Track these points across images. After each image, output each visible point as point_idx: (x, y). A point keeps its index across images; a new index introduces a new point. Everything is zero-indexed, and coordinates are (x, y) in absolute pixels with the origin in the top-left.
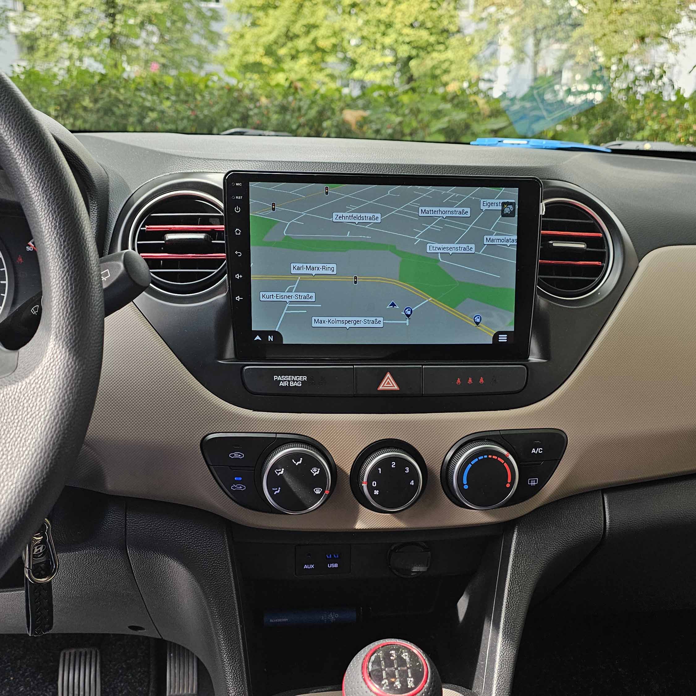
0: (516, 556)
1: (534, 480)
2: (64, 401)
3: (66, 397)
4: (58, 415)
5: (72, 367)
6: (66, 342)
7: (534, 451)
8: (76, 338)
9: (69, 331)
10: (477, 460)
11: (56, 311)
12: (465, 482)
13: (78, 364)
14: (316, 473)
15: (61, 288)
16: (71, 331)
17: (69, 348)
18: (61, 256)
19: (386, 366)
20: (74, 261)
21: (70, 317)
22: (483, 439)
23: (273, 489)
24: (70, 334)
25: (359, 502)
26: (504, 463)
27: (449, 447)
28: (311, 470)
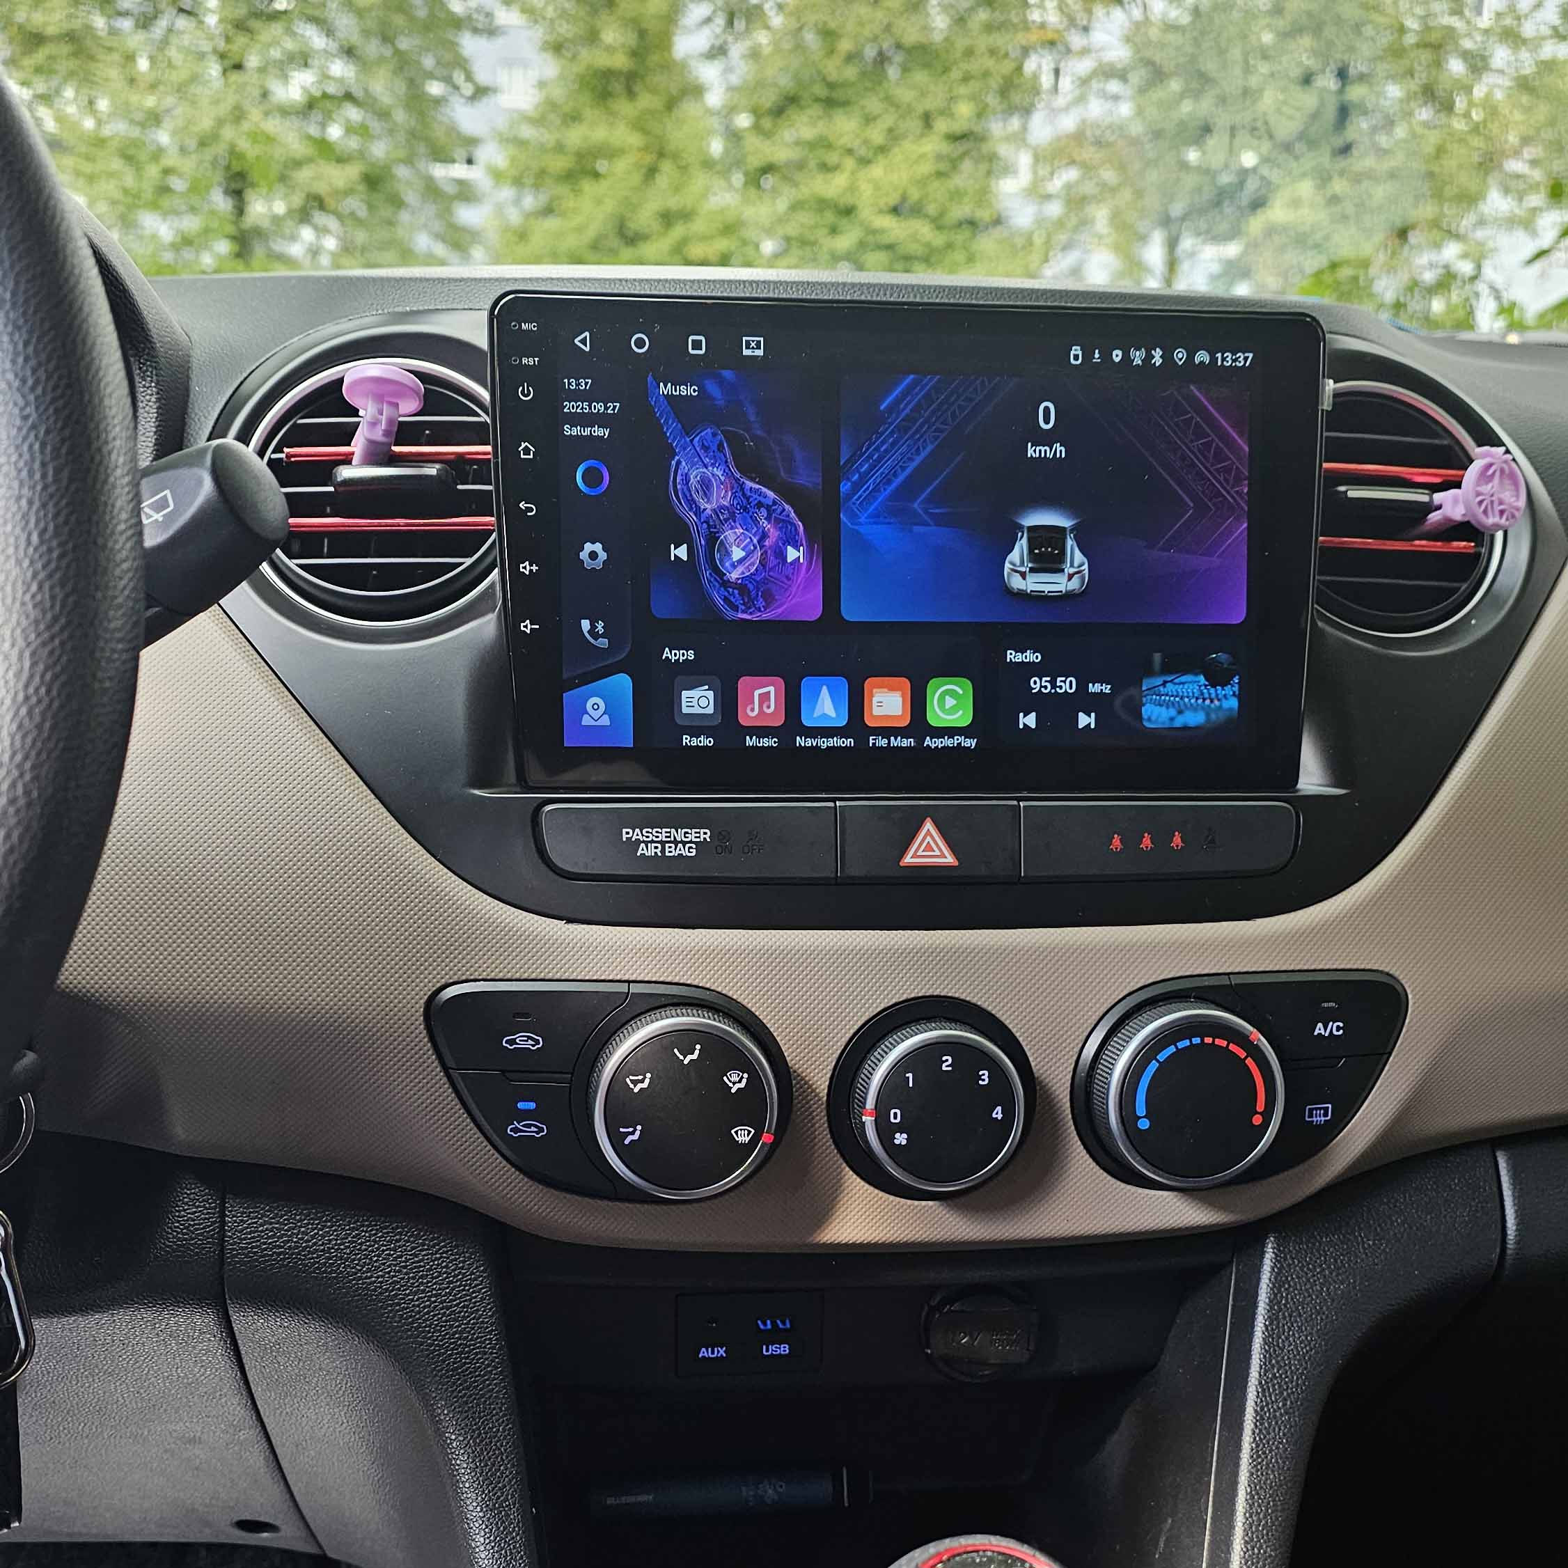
0: (1272, 1318)
3: (20, 790)
5: (39, 701)
6: (23, 631)
7: (1319, 1029)
8: (55, 619)
9: (33, 596)
10: (1172, 1049)
12: (1141, 1110)
13: (59, 695)
14: (738, 1086)
15: (14, 473)
16: (39, 597)
17: (33, 646)
18: (17, 384)
19: (922, 803)
20: (53, 401)
21: (37, 556)
22: (1187, 997)
23: (621, 1130)
24: (35, 606)
25: (851, 1168)
26: (1246, 1058)
27: (1095, 1018)
28: (725, 1078)
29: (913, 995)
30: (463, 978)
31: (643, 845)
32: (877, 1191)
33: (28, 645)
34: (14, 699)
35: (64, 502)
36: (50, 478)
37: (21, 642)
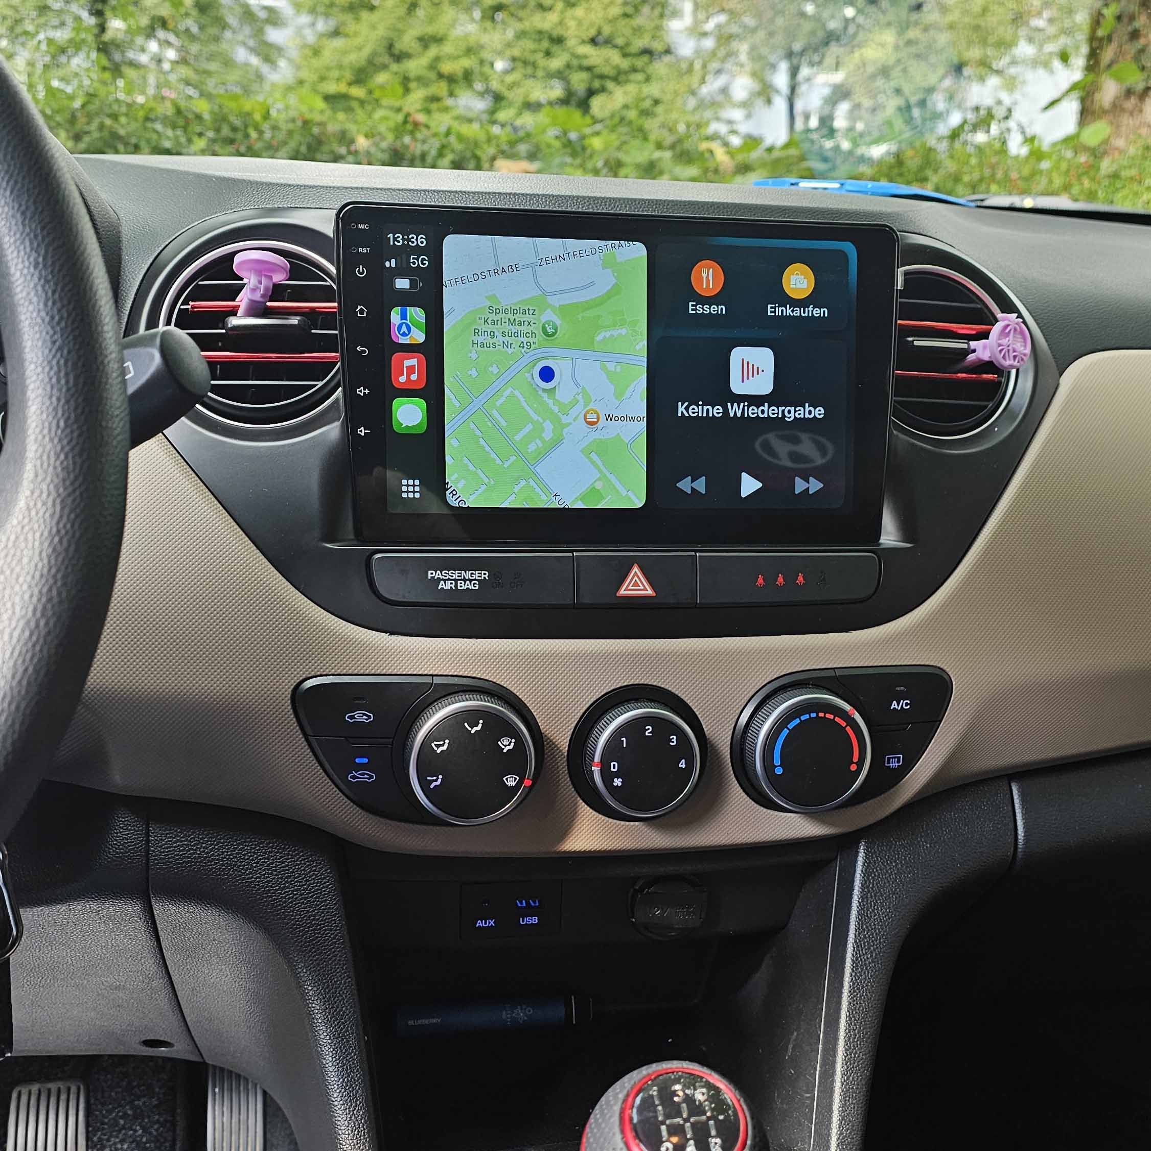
0: (863, 897)
2: (50, 600)
3: (54, 592)
4: (37, 626)
5: (67, 533)
6: (55, 486)
7: (894, 705)
8: (76, 478)
9: (62, 463)
10: (797, 721)
11: (37, 426)
12: (777, 761)
13: (79, 528)
14: (508, 748)
15: (47, 380)
16: (65, 463)
17: (63, 495)
18: (47, 319)
19: (632, 554)
20: (73, 330)
21: (63, 436)
22: (806, 684)
23: (429, 778)
24: (63, 469)
25: (584, 801)
26: (846, 726)
27: (747, 698)
28: (499, 743)
29: (625, 684)
30: (319, 673)
31: (442, 582)
32: (600, 816)
33: (59, 495)
34: (50, 532)
35: (80, 400)
36: (71, 382)
37: (54, 494)
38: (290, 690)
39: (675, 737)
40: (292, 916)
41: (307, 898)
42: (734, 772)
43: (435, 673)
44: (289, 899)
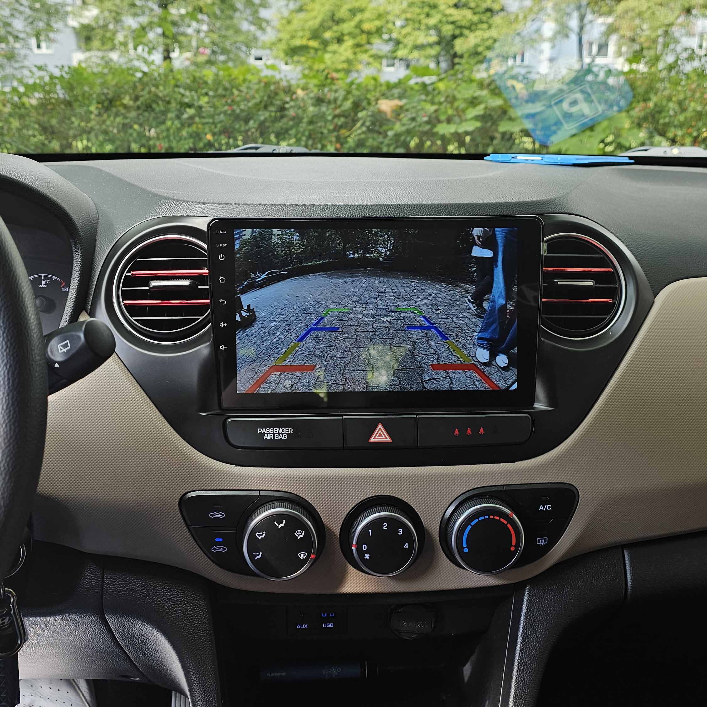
0: (527, 622)
1: (543, 539)
7: (541, 508)
10: (477, 521)
12: (465, 545)
14: (300, 536)
19: (378, 417)
22: (486, 496)
23: (254, 554)
25: (350, 564)
26: (507, 524)
27: (448, 504)
28: (295, 533)
29: (373, 495)
30: (194, 489)
31: (266, 435)
32: (361, 573)
38: (178, 499)
39: (401, 530)
40: (182, 627)
41: (191, 616)
42: (442, 548)
43: (261, 489)
44: (181, 616)
